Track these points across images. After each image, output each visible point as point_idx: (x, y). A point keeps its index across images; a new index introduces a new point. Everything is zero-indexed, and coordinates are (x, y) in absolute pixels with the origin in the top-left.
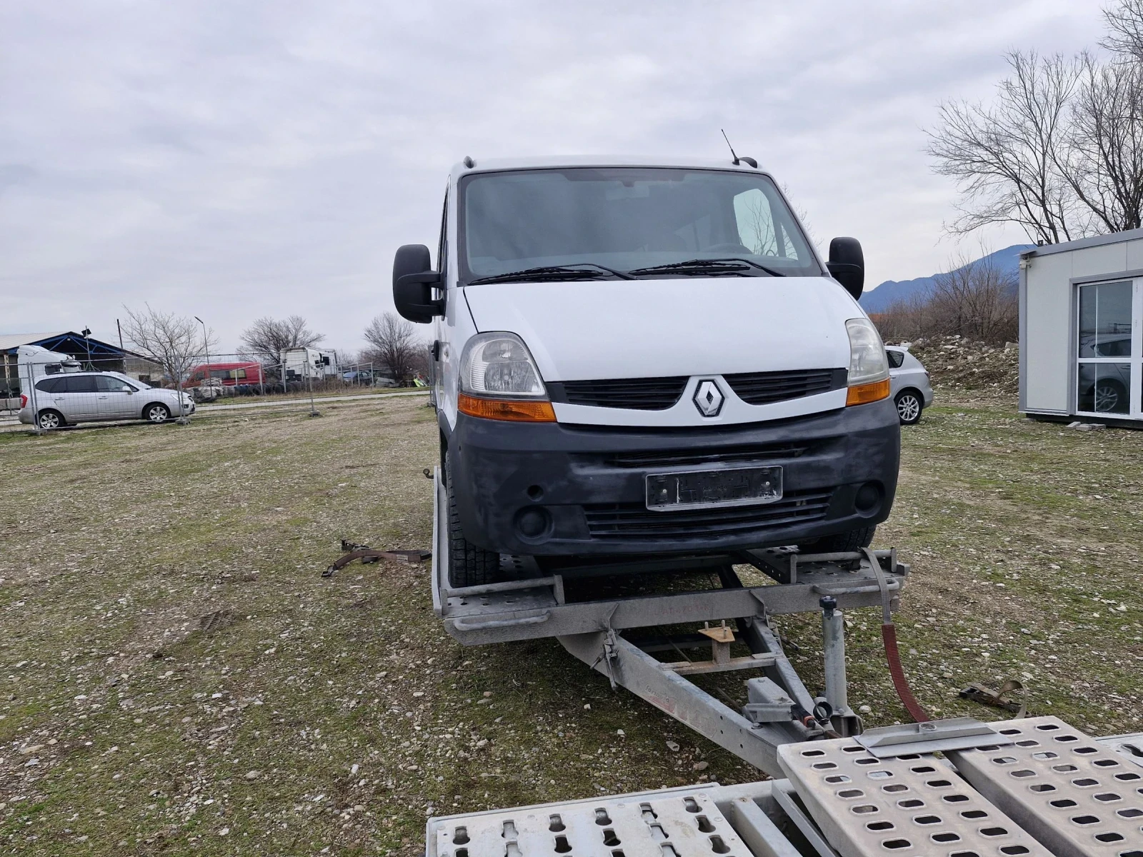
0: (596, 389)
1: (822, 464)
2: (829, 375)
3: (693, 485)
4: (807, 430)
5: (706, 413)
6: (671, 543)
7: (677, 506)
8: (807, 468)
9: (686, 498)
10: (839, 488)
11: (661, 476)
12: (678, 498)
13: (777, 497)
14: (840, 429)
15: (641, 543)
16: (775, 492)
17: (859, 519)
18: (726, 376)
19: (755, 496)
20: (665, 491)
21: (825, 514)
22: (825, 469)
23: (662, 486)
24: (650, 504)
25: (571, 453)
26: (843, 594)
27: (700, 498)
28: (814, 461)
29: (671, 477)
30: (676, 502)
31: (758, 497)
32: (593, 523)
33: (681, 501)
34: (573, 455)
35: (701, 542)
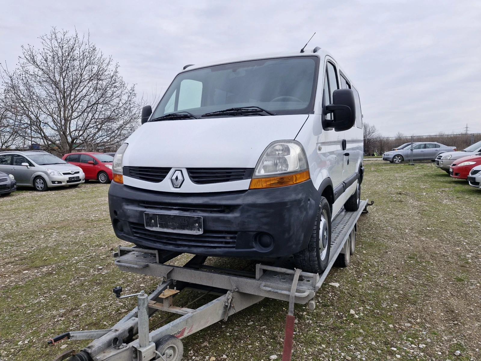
0: (140, 171)
1: (226, 219)
2: (245, 172)
3: (165, 221)
4: (220, 200)
5: (175, 186)
6: (160, 245)
7: (158, 229)
8: (217, 220)
9: (162, 226)
10: (239, 233)
11: (150, 214)
12: (158, 225)
13: (201, 232)
14: (238, 201)
15: (149, 243)
16: (201, 230)
17: (256, 252)
18: (188, 169)
19: (191, 230)
20: (153, 221)
21: (235, 245)
22: (228, 221)
23: (151, 218)
24: (147, 226)
25: (123, 198)
26: (269, 291)
27: (167, 227)
28: (221, 217)
29: (155, 215)
30: (158, 227)
31: (193, 231)
32: (134, 230)
33: (160, 227)
34: (124, 199)
35: (172, 248)
